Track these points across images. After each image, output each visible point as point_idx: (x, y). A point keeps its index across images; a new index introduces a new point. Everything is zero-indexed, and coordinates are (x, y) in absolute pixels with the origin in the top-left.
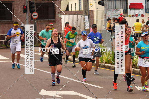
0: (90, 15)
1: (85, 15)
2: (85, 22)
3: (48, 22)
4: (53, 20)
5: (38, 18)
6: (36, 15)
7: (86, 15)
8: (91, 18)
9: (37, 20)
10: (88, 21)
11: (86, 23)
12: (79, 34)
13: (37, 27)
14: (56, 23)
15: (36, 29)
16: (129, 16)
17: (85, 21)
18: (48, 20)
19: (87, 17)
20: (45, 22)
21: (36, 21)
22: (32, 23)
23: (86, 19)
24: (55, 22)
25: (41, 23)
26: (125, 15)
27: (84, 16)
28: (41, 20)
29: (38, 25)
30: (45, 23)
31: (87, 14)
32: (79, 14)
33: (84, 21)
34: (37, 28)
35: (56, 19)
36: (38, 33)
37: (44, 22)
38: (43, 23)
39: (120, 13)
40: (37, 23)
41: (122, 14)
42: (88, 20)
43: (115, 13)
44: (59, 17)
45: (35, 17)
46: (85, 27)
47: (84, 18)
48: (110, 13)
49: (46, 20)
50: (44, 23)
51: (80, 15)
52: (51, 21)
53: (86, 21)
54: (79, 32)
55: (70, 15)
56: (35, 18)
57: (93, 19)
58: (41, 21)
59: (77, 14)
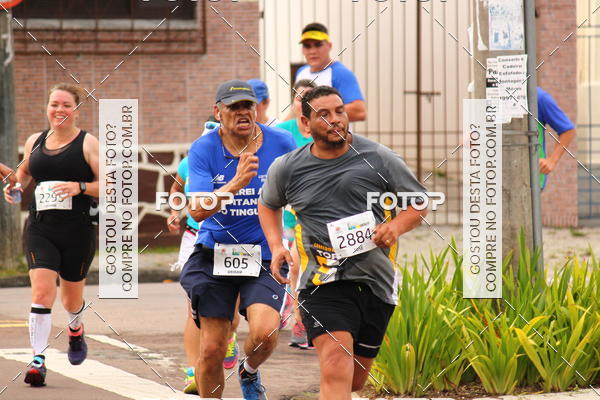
2: (487, 54)
4: (175, 24)
5: (24, 8)
8: (547, 17)
9: (20, 23)
10: (519, 44)
12: (426, 165)
13: (20, 89)
15: (12, 111)
17: (493, 47)
18: (124, 23)
20: (103, 47)
21: (8, 36)
23: (496, 25)
24: (197, 47)
25: (61, 50)
28: (54, 23)
33: (481, 47)
35: (211, 22)
37: (91, 47)
38: (78, 54)
40: (17, 53)
42: (518, 28)
47: (484, 16)
49: (104, 24)
50: (89, 53)
52: (155, 31)
53: (503, 43)
54: (426, 153)
57: (574, 26)
58: (60, 31)
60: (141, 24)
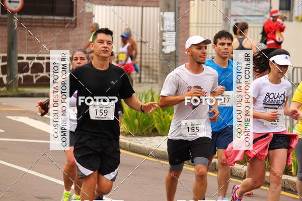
0: (179, 8)
1: (163, 11)
2: (163, 31)
3: (52, 25)
4: (67, 18)
5: (21, 12)
6: (18, 2)
7: (169, 11)
8: (182, 20)
9: (19, 16)
10: (173, 29)
11: (166, 35)
12: (143, 64)
13: (19, 36)
14: (77, 29)
15: (16, 43)
16: (297, 18)
17: (165, 29)
18: (51, 17)
19: (170, 16)
20: (45, 25)
21: (16, 20)
22: (5, 23)
23: (166, 23)
24: (74, 25)
25: (31, 25)
26: (286, 14)
27: (161, 13)
28: (30, 17)
29: (21, 31)
30: (43, 26)
31: (171, 9)
32: (146, 6)
33: (162, 29)
34: (18, 41)
35: (78, 18)
36: (19, 55)
37: (41, 24)
38: (36, 26)
39: (271, 8)
40: (18, 26)
41: (276, 12)
42: (173, 24)
43: (254, 8)
44: (87, 10)
45: (15, 7)
46: (163, 47)
47: (162, 20)
48: (240, 7)
49: (46, 17)
50: (40, 26)
51: (148, 8)
52: (61, 20)
53: (168, 28)
54: (143, 60)
55: (120, 7)
56: (14, 9)
57: (188, 23)
58: (32, 19)
59: (140, 3)
60: (57, 18)
